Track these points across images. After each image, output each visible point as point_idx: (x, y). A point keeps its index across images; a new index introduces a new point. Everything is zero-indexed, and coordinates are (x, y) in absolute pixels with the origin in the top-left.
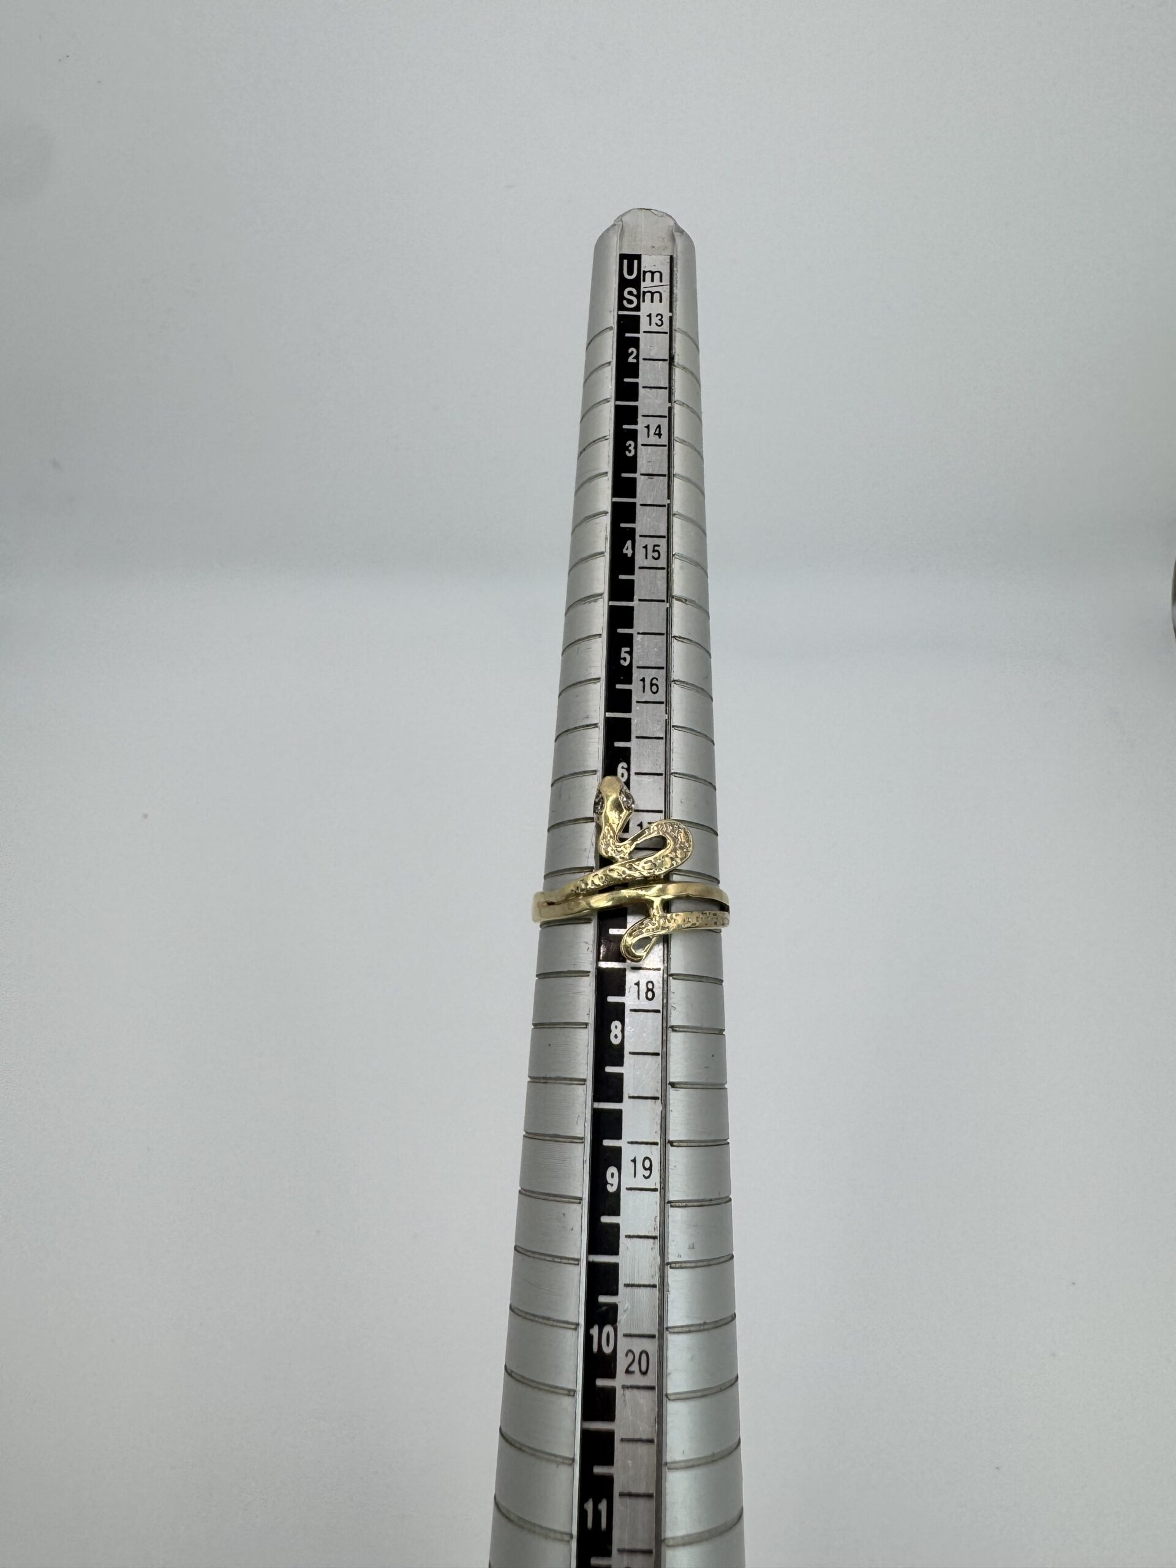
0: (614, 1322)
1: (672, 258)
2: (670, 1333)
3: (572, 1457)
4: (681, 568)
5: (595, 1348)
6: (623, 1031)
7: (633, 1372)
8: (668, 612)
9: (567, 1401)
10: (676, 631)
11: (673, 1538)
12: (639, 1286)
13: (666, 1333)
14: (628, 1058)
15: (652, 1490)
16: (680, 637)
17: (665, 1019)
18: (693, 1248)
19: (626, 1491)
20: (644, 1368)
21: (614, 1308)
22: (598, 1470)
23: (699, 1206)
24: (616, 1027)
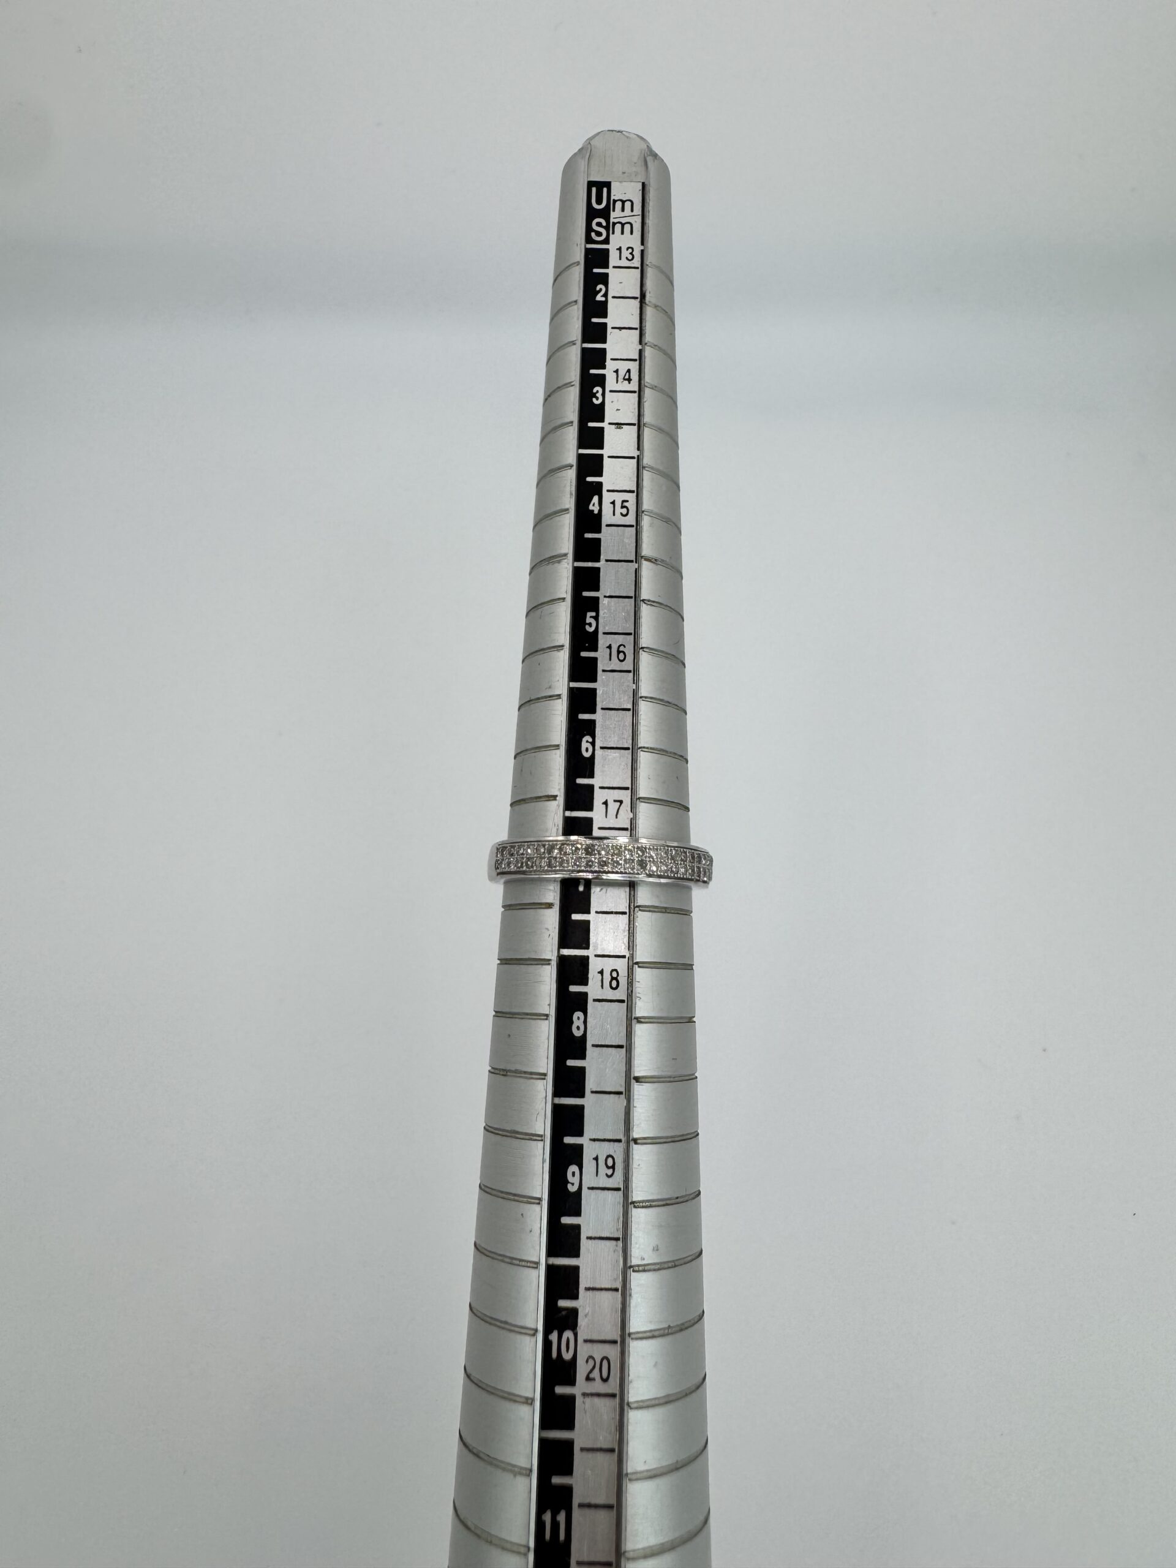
0: (573, 1327)
1: (644, 185)
2: (632, 1339)
3: (529, 1466)
4: (651, 525)
5: (554, 1355)
6: (585, 1022)
7: (594, 1379)
8: (637, 572)
9: (524, 1410)
10: (645, 594)
11: (634, 1551)
12: (601, 1289)
13: (627, 1339)
14: (590, 1051)
15: (613, 1501)
16: (649, 601)
17: (630, 1009)
18: (657, 1250)
19: (586, 1501)
20: (605, 1375)
21: (574, 1312)
22: (556, 1480)
23: (664, 1205)
24: (578, 1018)
